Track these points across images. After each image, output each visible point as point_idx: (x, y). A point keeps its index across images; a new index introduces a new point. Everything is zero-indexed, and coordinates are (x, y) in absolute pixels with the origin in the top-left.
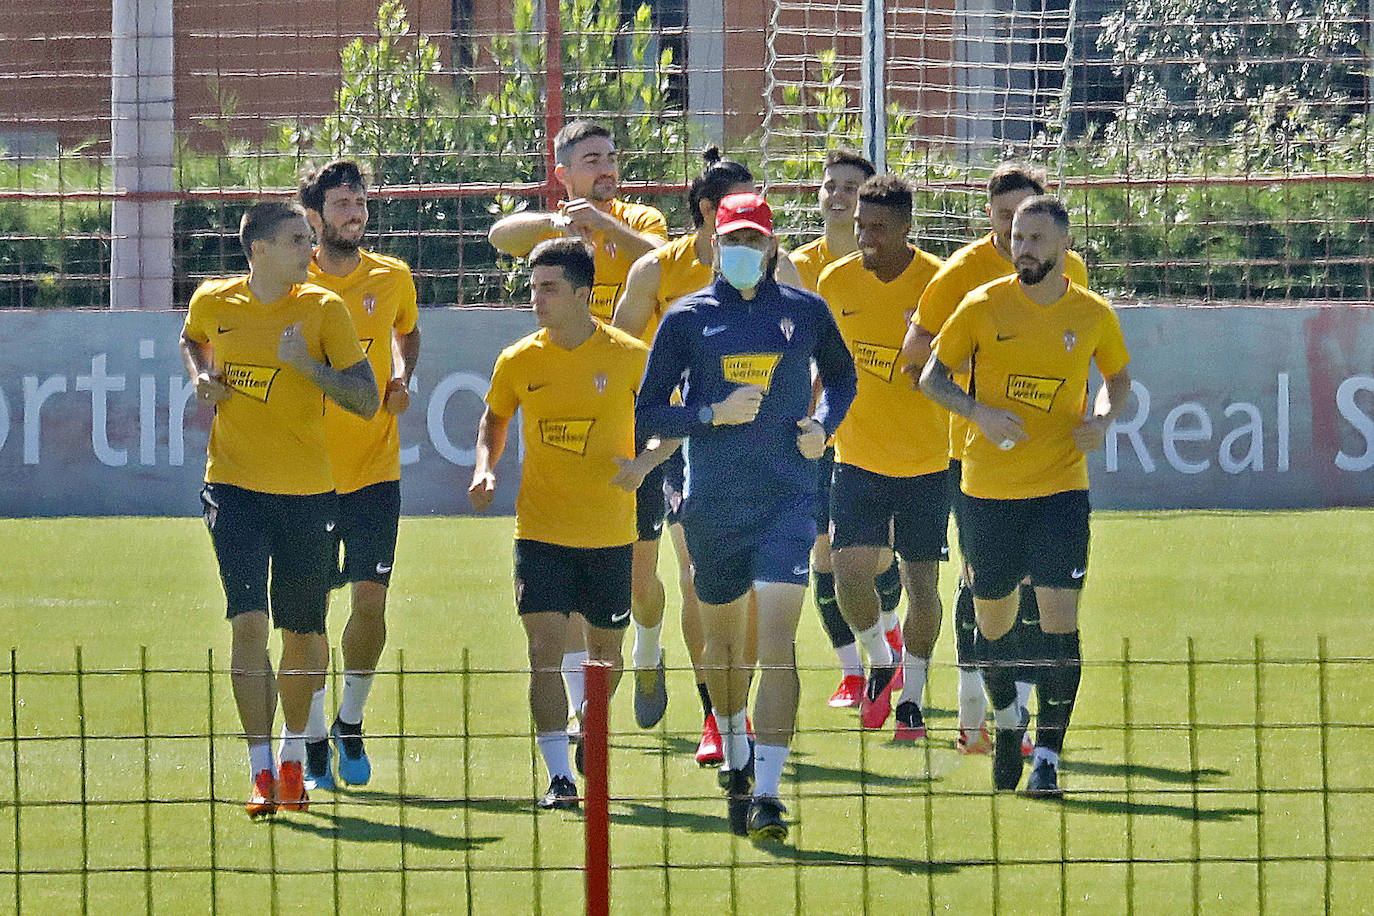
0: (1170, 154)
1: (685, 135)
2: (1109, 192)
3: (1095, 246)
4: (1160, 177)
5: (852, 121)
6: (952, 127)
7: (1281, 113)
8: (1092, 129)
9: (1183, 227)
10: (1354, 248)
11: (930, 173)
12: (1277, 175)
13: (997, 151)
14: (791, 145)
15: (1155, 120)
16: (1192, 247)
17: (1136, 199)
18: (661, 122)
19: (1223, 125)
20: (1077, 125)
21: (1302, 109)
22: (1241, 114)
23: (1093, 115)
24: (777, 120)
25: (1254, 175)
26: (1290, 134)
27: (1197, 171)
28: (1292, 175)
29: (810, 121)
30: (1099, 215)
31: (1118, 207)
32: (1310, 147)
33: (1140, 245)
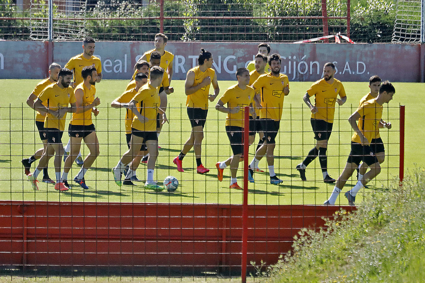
0: (105, 14)
1: (16, 9)
2: (94, 21)
3: (91, 31)
4: (103, 18)
5: (46, 7)
6: (65, 8)
7: (126, 6)
8: (91, 9)
9: (108, 27)
10: (139, 32)
11: (61, 17)
12: (125, 18)
13: (73, 13)
14: (35, 11)
15: (102, 7)
16: (109, 31)
17: (99, 22)
18: (11, 6)
19: (115, 8)
20: (88, 8)
21: (130, 6)
22: (118, 6)
23: (91, 7)
24: (33, 6)
25: (121, 18)
26: (127, 10)
27: (110, 17)
28: (128, 18)
29: (38, 7)
30: (92, 25)
31: (95, 23)
32: (131, 13)
33: (99, 30)
